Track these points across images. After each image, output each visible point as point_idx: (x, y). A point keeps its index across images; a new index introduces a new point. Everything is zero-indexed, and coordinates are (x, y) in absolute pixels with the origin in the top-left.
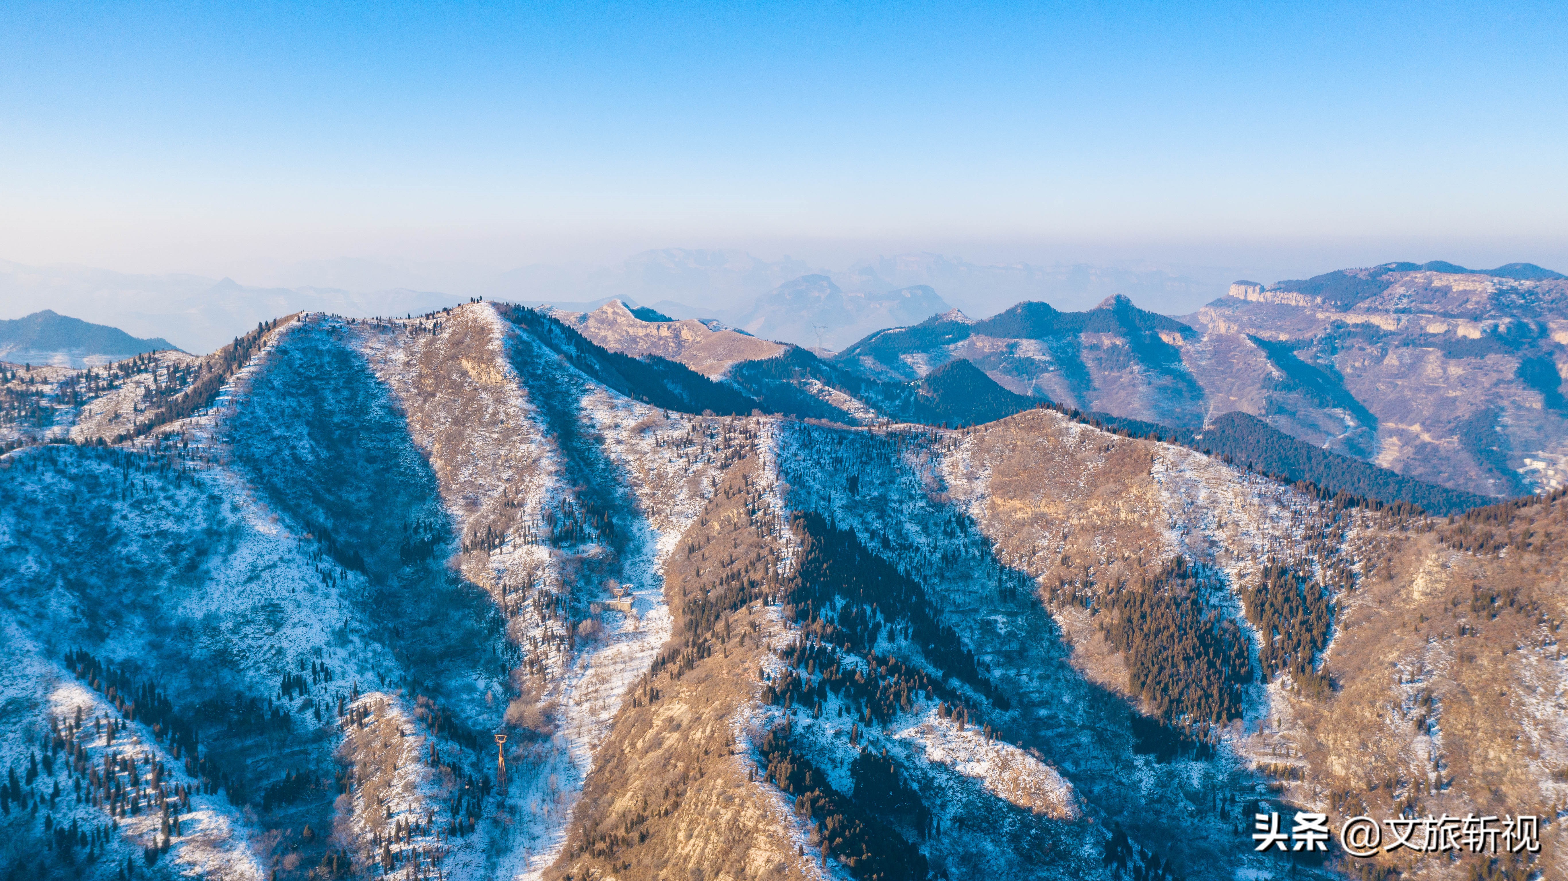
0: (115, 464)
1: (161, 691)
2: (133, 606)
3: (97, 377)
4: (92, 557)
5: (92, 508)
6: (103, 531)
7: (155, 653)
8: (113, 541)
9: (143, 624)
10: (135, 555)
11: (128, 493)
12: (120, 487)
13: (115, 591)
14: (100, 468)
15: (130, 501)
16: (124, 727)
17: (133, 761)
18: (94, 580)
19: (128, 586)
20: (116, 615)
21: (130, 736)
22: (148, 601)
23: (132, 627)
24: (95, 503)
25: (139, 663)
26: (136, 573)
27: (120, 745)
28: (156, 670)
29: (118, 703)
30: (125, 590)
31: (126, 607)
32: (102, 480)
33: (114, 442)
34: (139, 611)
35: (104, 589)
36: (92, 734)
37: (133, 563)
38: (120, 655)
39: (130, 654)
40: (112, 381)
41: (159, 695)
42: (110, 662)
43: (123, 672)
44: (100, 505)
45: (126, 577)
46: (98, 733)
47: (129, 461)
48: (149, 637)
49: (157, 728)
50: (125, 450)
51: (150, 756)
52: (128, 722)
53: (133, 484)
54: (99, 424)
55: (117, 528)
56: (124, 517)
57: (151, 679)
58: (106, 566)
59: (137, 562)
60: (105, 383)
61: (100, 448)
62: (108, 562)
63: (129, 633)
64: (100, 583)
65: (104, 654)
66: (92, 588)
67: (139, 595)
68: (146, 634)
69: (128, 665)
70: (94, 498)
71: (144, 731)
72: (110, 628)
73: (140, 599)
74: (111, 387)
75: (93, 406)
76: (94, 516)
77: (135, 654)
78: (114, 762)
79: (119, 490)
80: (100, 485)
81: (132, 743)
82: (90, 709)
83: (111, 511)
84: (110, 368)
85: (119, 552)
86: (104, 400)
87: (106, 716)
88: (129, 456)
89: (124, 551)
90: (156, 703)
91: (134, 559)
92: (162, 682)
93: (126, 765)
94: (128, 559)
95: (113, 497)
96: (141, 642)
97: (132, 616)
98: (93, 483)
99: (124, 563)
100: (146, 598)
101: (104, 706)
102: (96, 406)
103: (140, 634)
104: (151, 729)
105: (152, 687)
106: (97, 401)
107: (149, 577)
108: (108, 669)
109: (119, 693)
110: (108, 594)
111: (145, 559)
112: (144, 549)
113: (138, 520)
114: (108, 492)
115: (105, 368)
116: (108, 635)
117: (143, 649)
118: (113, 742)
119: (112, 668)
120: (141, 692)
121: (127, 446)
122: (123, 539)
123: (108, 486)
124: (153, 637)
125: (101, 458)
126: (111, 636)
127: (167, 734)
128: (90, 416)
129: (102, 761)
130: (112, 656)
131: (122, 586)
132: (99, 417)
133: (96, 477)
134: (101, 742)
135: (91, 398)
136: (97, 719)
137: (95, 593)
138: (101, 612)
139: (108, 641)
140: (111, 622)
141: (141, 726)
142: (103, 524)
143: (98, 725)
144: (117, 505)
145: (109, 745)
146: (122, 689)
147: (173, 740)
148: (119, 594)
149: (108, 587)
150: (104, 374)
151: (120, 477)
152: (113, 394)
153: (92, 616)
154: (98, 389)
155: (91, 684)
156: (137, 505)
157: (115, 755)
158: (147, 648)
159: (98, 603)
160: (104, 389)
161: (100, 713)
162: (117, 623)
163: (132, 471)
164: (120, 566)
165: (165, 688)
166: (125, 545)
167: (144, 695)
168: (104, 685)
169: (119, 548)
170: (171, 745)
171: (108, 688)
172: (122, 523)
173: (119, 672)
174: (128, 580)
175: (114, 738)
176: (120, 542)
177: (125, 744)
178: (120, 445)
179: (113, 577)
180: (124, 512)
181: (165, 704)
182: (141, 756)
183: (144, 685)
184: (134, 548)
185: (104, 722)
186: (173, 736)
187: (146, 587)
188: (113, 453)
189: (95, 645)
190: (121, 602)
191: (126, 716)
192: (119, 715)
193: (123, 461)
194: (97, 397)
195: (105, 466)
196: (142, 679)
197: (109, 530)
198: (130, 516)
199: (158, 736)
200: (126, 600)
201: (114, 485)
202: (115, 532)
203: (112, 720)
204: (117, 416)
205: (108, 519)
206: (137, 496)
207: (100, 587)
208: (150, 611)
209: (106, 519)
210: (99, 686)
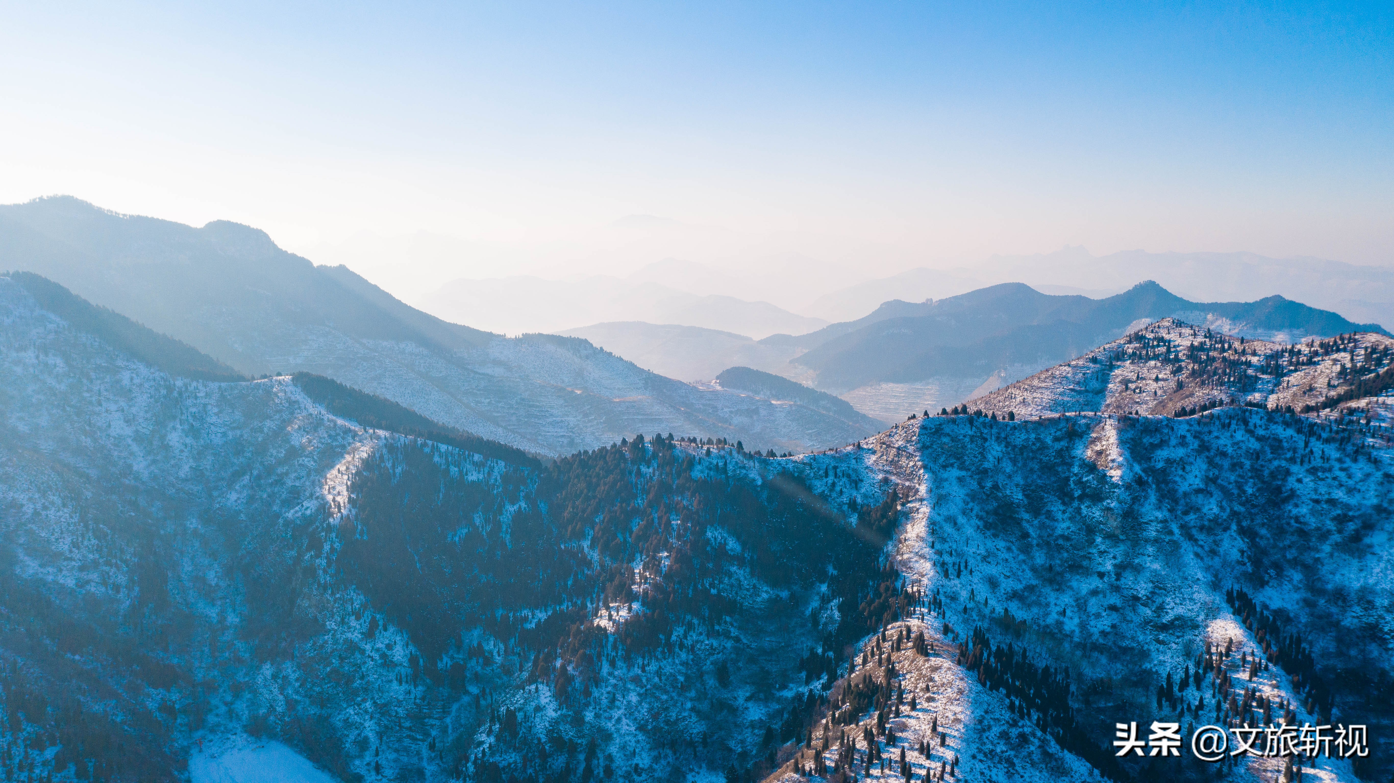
0: (1299, 431)
1: (1307, 647)
2: (1295, 563)
3: (1299, 352)
4: (1266, 511)
5: (1272, 467)
6: (1278, 490)
7: (1307, 610)
8: (1286, 500)
9: (1300, 581)
10: (1304, 517)
11: (1307, 459)
12: (1301, 452)
13: (1281, 545)
14: (1285, 433)
15: (1306, 466)
16: (1266, 668)
17: (1269, 701)
18: (1263, 531)
19: (1293, 543)
20: (1278, 567)
21: (1270, 679)
22: (1310, 561)
23: (1291, 581)
24: (1276, 463)
25: (1292, 615)
26: (1303, 533)
27: (1260, 683)
28: (1306, 626)
29: (1264, 645)
30: (1290, 547)
31: (1289, 561)
32: (1285, 444)
33: (1302, 412)
34: (1299, 568)
35: (1272, 541)
36: (1238, 666)
37: (1300, 523)
38: (1276, 604)
39: (1285, 605)
40: (1311, 358)
41: (1304, 649)
42: (1266, 607)
43: (1274, 620)
44: (1280, 466)
45: (1292, 534)
46: (1244, 666)
47: (1311, 431)
48: (1303, 594)
49: (1296, 679)
50: (1310, 420)
51: (1285, 703)
52: (1270, 665)
53: (1312, 452)
54: (1295, 395)
55: (1291, 489)
56: (1299, 481)
57: (1298, 633)
58: (1276, 521)
59: (1305, 524)
60: (1305, 358)
61: (1288, 415)
62: (1279, 518)
63: (1287, 586)
64: (1269, 536)
65: (1262, 599)
66: (1262, 537)
67: (1301, 554)
68: (1302, 591)
69: (1280, 613)
70: (1276, 459)
71: (1284, 678)
72: (1271, 577)
73: (1302, 557)
74: (1310, 362)
75: (1291, 378)
76: (1273, 475)
77: (1288, 606)
78: (1253, 697)
79: (1298, 455)
80: (1282, 448)
81: (1271, 685)
82: (1240, 643)
83: (1288, 473)
84: (1312, 346)
85: (1290, 511)
86: (1302, 374)
87: (1253, 654)
88: (1312, 425)
89: (1295, 511)
90: (1300, 657)
91: (1302, 520)
92: (1310, 638)
93: (1263, 703)
94: (1297, 519)
95: (1292, 460)
96: (1296, 596)
97: (1293, 571)
98: (1277, 445)
99: (1292, 522)
100: (1308, 558)
101: (1252, 644)
102: (1295, 378)
103: (1297, 589)
104: (1290, 678)
105: (1299, 641)
106: (1295, 375)
107: (1314, 539)
108: (1262, 613)
109: (1268, 637)
110: (1275, 546)
111: (1313, 522)
112: (1313, 512)
113: (1312, 485)
114: (1289, 455)
115: (1307, 345)
116: (1267, 583)
117: (1297, 603)
118: (1255, 679)
119: (1265, 612)
120: (1288, 642)
121: (1312, 416)
122: (1295, 501)
123: (1289, 450)
124: (1309, 595)
125: (1287, 424)
126: (1271, 584)
127: (1304, 688)
128: (1288, 387)
129: (1242, 692)
130: (1268, 602)
131: (1287, 543)
132: (1295, 389)
133: (1281, 441)
134: (1244, 676)
135: (1291, 371)
136: (1244, 654)
137: (1263, 543)
138: (1266, 561)
139: (1267, 588)
140: (1272, 572)
141: (1282, 673)
142: (1280, 483)
143: (1244, 659)
144: (1295, 468)
145: (1250, 680)
146: (1271, 635)
147: (1309, 694)
148: (1284, 549)
149: (1274, 540)
150: (1306, 350)
151: (1302, 444)
152: (1310, 370)
153: (1257, 563)
154: (1298, 363)
155: (1244, 622)
156: (1313, 471)
157: (1254, 691)
158: (1301, 604)
159: (1264, 552)
160: (1303, 364)
161: (1248, 650)
162: (1277, 574)
163: (1313, 440)
164: (1288, 524)
165: (1311, 643)
166: (1296, 506)
167: (1290, 645)
168: (1255, 626)
169: (1290, 508)
170: (1307, 699)
171: (1258, 630)
172: (1297, 486)
173: (1271, 618)
174: (1295, 538)
175: (1256, 676)
176: (1292, 502)
177: (1264, 684)
178: (1306, 415)
179: (1280, 532)
180: (1300, 476)
181: (1309, 659)
182: (1278, 700)
183: (1291, 637)
184: (1304, 510)
185: (1249, 658)
186: (1310, 692)
187: (1309, 548)
188: (1299, 421)
189: (1254, 588)
190: (1284, 556)
191: (1270, 659)
192: (1265, 656)
193: (1306, 430)
194: (1296, 370)
195: (1290, 432)
196: (1291, 630)
197: (1284, 489)
198: (1306, 480)
199: (1296, 687)
200: (1289, 556)
201: (1295, 450)
202: (1289, 493)
203: (1257, 660)
204: (1311, 389)
205: (1284, 480)
206: (1314, 463)
207: (1268, 539)
208: (1310, 570)
209: (1283, 480)
210: (1251, 625)
